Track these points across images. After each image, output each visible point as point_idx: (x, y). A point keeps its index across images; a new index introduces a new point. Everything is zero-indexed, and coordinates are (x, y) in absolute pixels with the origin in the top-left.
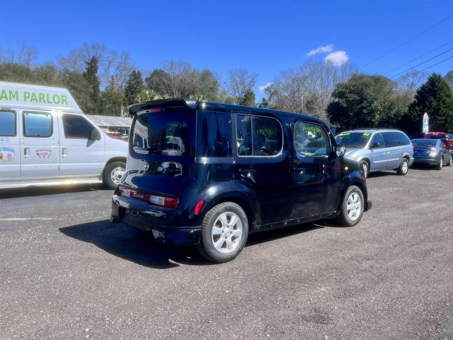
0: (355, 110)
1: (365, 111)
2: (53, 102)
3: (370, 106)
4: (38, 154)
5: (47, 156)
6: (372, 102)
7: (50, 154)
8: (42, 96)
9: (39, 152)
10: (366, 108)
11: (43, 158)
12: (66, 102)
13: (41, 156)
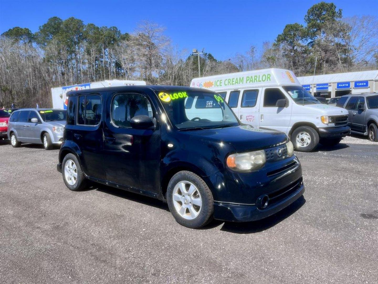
2: (262, 81)
4: (247, 119)
5: (252, 120)
7: (253, 119)
8: (256, 77)
9: (248, 118)
11: (249, 122)
12: (270, 79)
13: (249, 120)
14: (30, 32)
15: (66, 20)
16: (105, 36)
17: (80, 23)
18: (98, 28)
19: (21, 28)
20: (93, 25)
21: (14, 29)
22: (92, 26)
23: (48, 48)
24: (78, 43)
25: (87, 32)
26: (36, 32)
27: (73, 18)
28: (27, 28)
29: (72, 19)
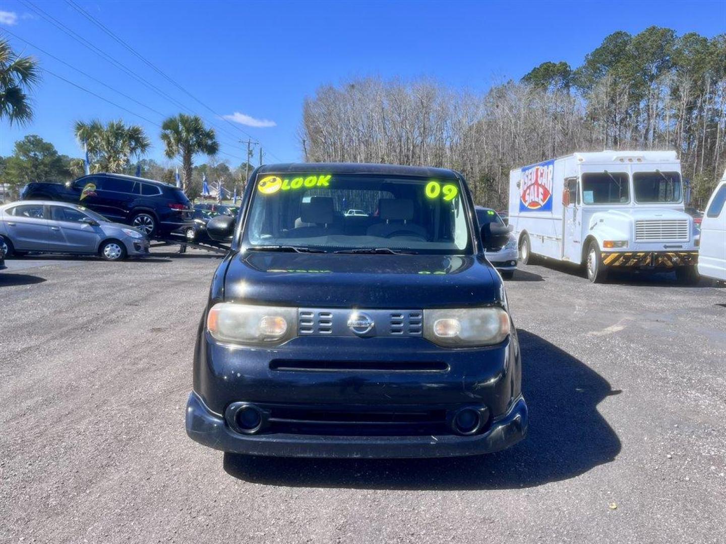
14: (568, 68)
15: (639, 35)
16: (718, 54)
17: (667, 36)
18: (705, 40)
19: (554, 64)
20: (694, 35)
21: (541, 66)
22: (692, 39)
23: (592, 94)
24: (657, 77)
25: (679, 52)
26: (578, 67)
27: (654, 28)
28: (563, 61)
29: (652, 30)
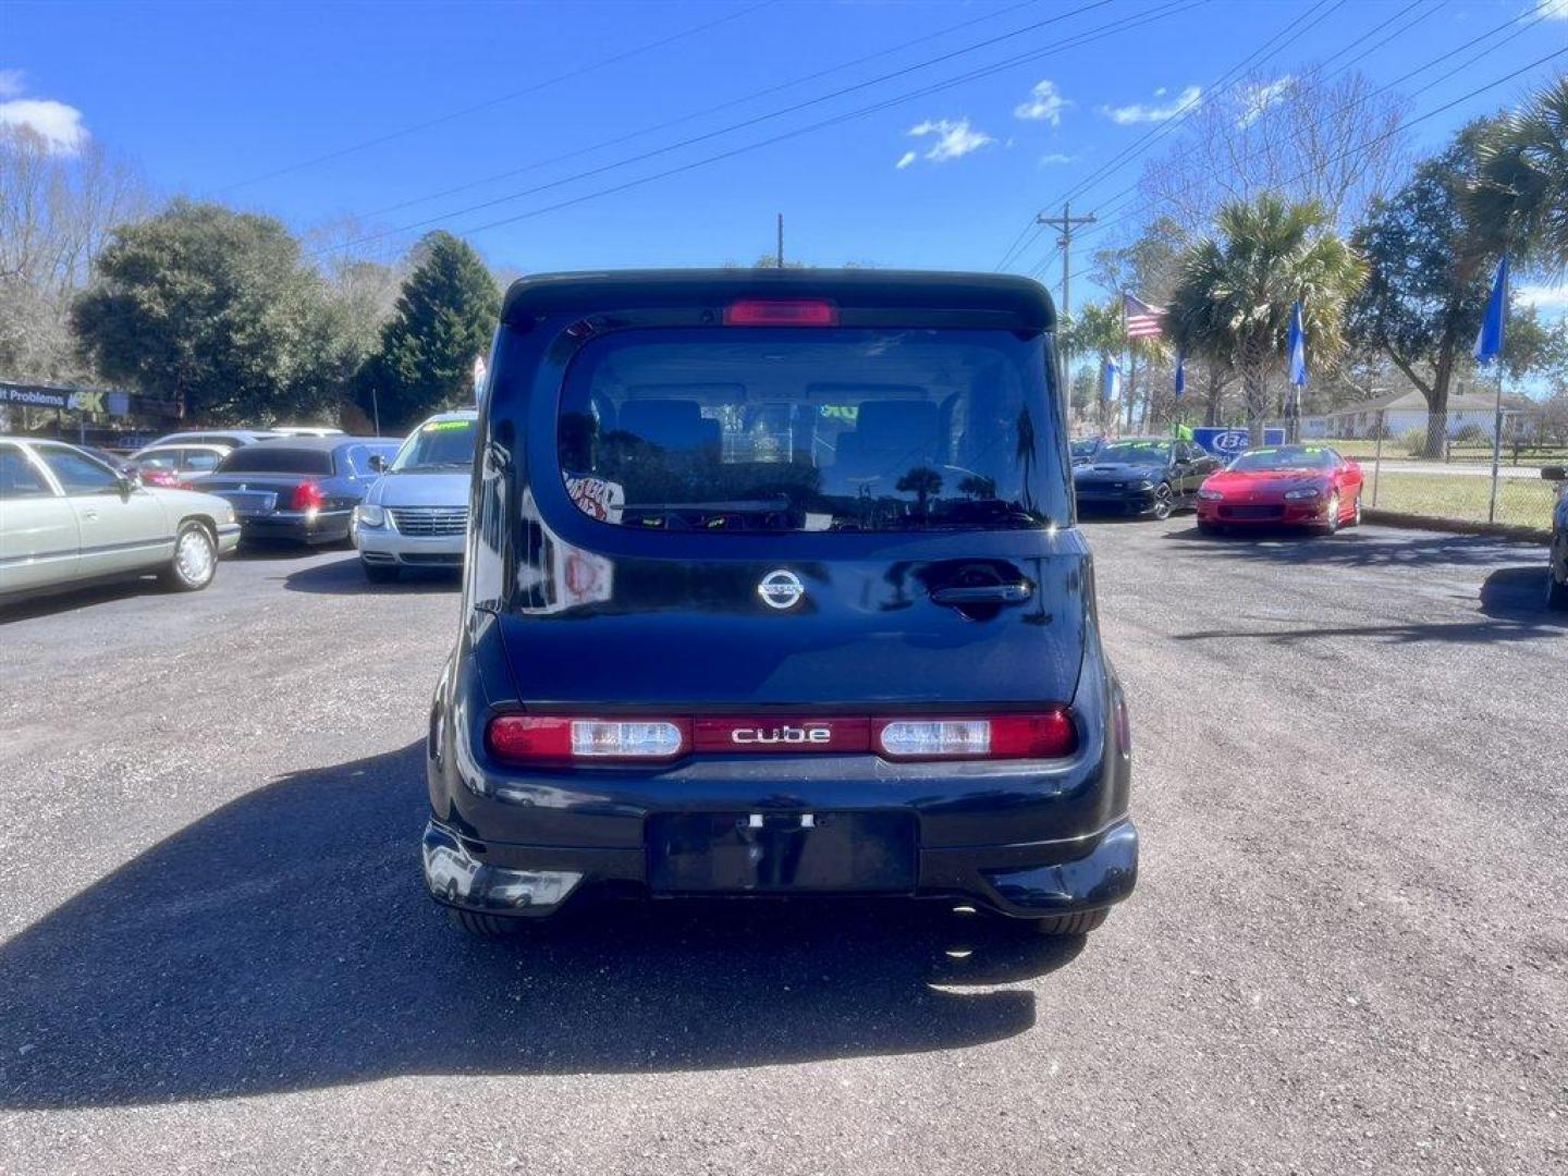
0: (198, 330)
1: (238, 339)
3: (254, 321)
6: (259, 309)
10: (241, 329)
